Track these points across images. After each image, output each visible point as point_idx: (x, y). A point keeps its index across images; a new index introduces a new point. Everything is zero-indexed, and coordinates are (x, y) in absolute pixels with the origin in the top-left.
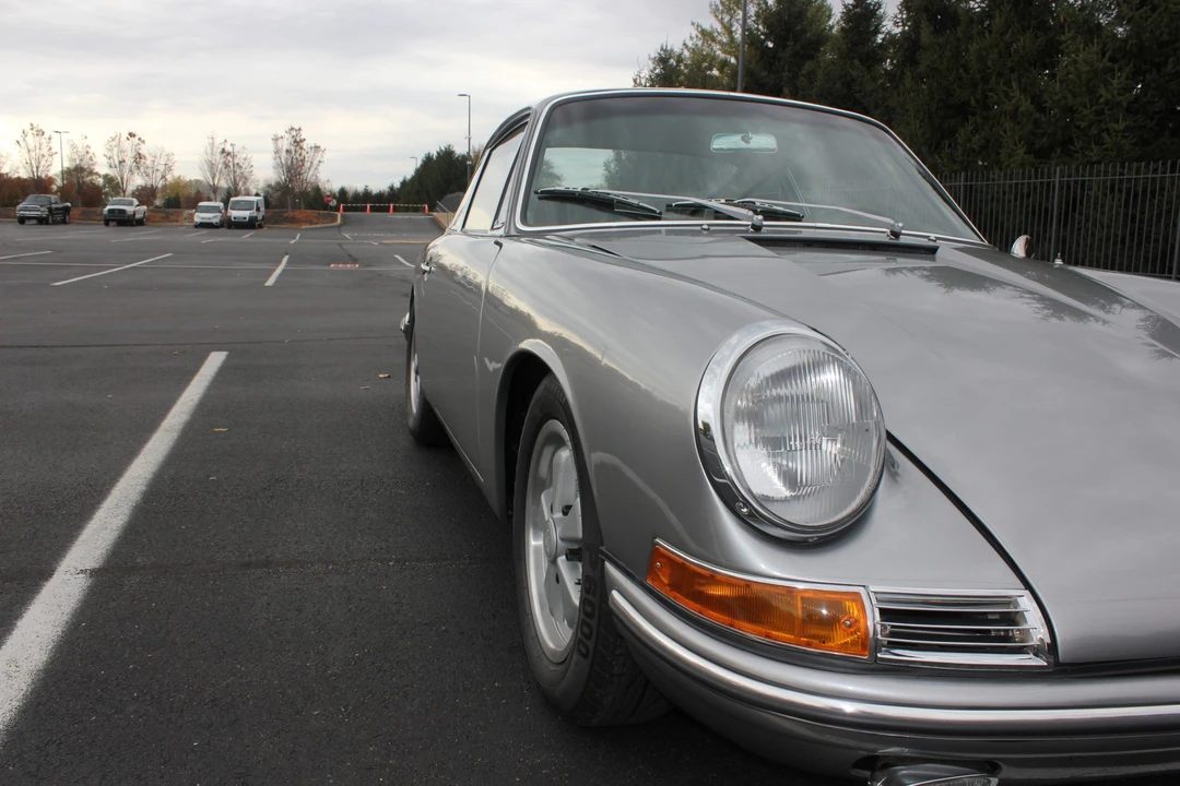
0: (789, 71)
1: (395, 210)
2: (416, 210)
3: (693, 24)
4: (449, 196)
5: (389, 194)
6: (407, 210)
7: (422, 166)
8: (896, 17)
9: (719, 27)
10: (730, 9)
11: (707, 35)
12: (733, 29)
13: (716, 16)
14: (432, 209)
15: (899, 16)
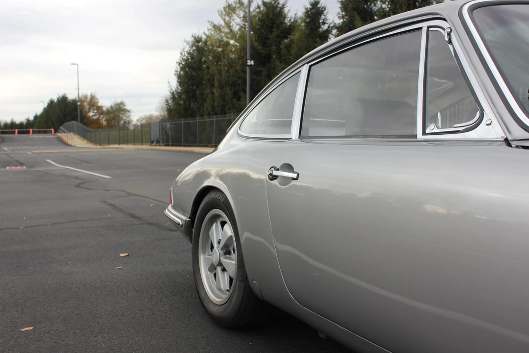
0: (275, 46)
1: (34, 132)
2: (45, 132)
3: (209, 22)
4: (66, 124)
5: (27, 123)
6: (39, 132)
7: (48, 106)
8: (339, 14)
9: (222, 23)
10: (229, 14)
11: (217, 28)
12: (231, 25)
13: (222, 18)
14: (56, 131)
15: (341, 13)
